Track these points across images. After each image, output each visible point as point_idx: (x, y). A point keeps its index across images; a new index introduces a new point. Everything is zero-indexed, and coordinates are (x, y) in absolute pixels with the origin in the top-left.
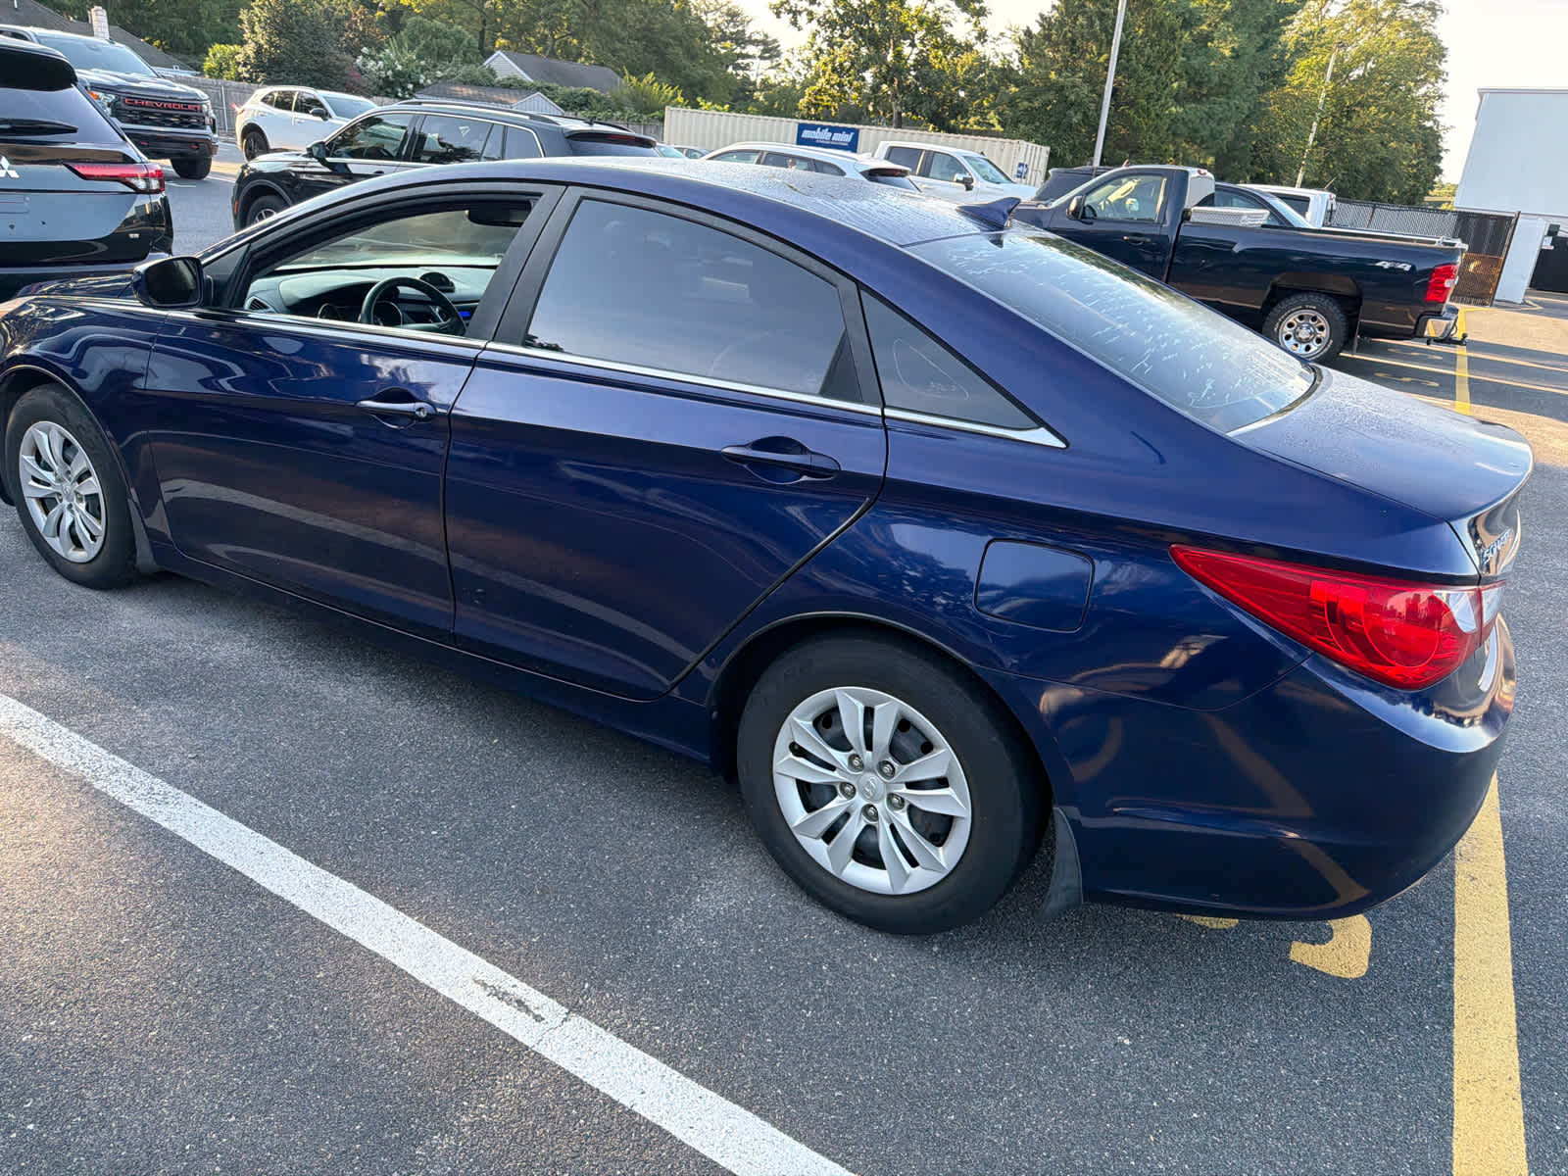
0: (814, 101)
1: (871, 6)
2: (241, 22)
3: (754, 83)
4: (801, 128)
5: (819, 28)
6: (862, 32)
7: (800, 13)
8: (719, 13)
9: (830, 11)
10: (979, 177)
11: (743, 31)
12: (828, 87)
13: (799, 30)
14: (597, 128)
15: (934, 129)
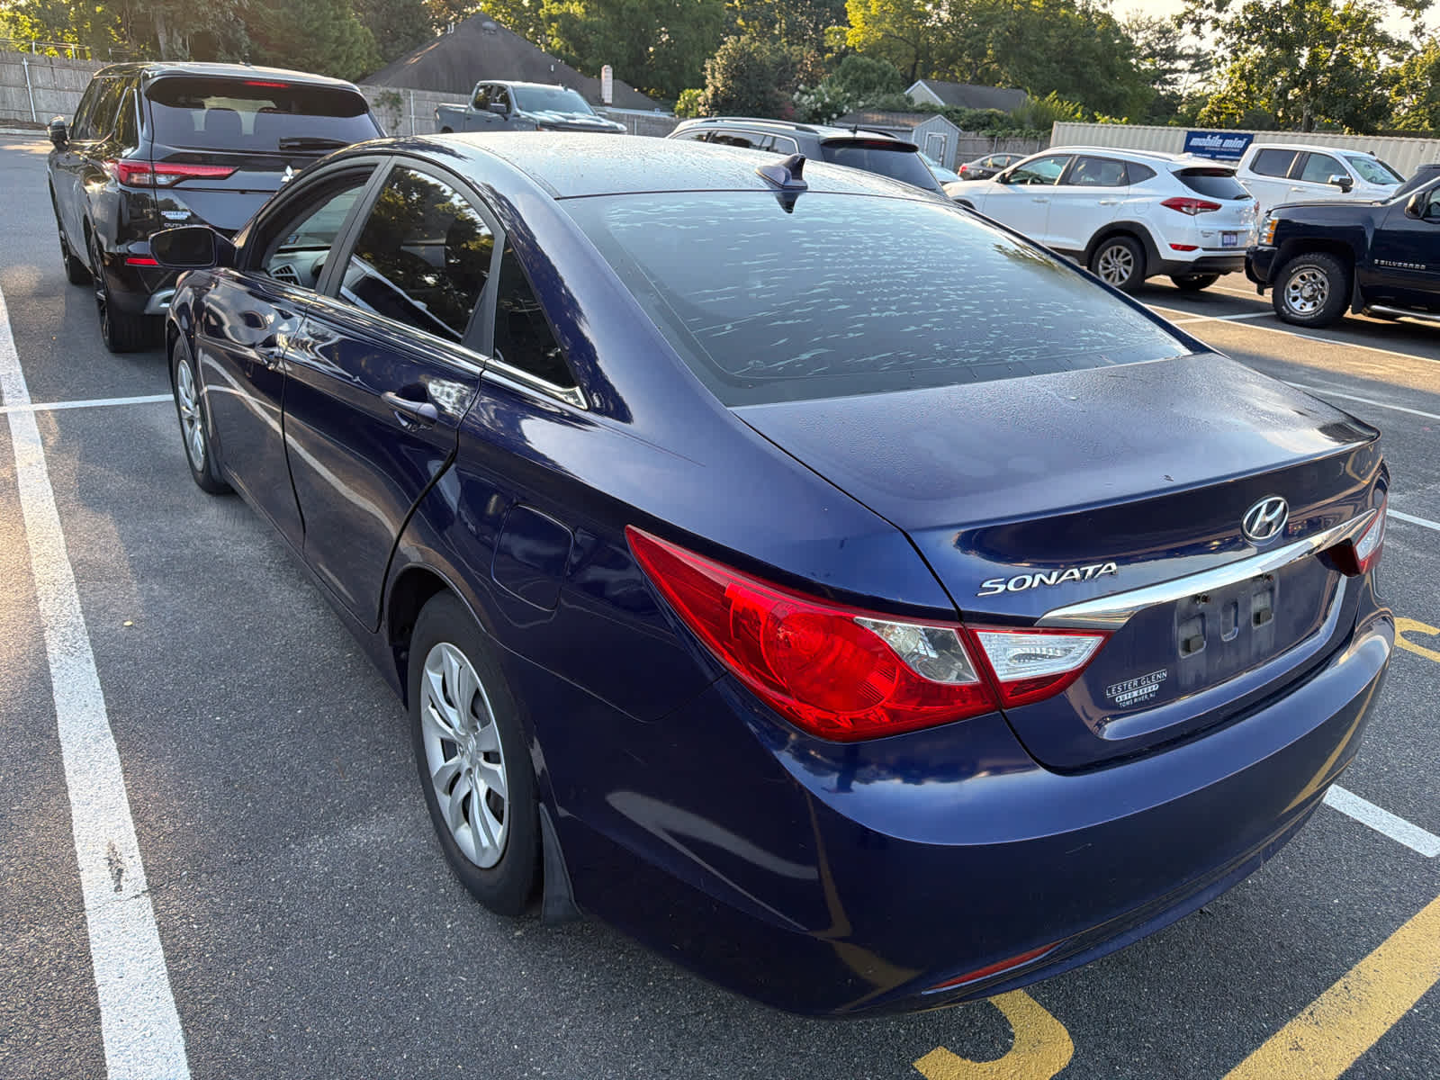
0: (1216, 109)
1: (1287, 8)
2: (705, 70)
3: (1181, 97)
4: (1190, 136)
5: (1223, 36)
6: (1273, 36)
7: (1203, 22)
8: (1150, 31)
9: (1238, 17)
10: (1360, 177)
11: (1175, 47)
12: (1235, 94)
13: (1201, 38)
14: (860, 135)
15: (1350, 131)
